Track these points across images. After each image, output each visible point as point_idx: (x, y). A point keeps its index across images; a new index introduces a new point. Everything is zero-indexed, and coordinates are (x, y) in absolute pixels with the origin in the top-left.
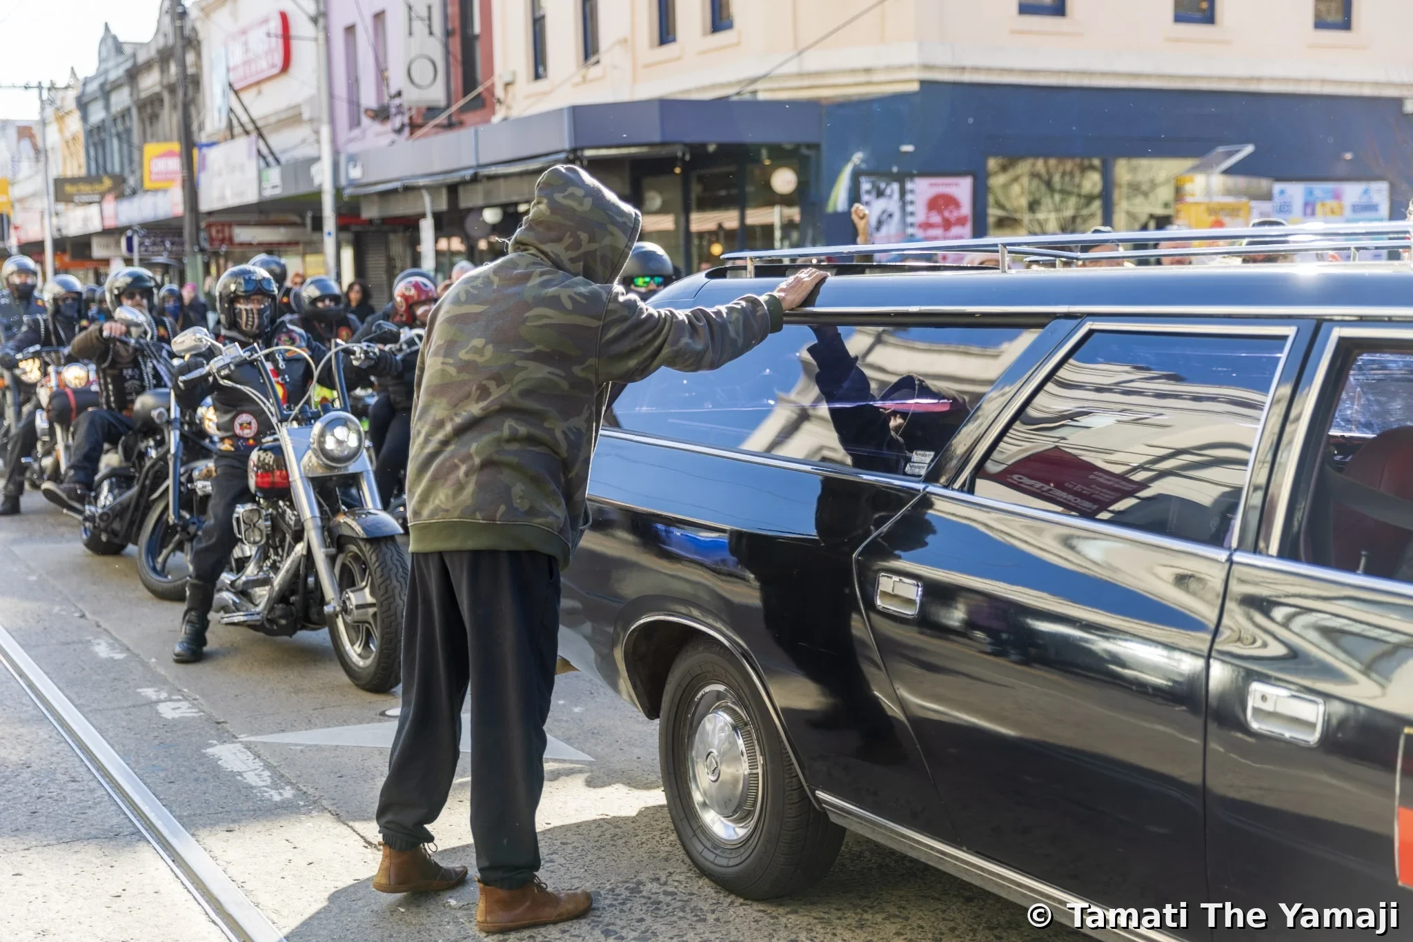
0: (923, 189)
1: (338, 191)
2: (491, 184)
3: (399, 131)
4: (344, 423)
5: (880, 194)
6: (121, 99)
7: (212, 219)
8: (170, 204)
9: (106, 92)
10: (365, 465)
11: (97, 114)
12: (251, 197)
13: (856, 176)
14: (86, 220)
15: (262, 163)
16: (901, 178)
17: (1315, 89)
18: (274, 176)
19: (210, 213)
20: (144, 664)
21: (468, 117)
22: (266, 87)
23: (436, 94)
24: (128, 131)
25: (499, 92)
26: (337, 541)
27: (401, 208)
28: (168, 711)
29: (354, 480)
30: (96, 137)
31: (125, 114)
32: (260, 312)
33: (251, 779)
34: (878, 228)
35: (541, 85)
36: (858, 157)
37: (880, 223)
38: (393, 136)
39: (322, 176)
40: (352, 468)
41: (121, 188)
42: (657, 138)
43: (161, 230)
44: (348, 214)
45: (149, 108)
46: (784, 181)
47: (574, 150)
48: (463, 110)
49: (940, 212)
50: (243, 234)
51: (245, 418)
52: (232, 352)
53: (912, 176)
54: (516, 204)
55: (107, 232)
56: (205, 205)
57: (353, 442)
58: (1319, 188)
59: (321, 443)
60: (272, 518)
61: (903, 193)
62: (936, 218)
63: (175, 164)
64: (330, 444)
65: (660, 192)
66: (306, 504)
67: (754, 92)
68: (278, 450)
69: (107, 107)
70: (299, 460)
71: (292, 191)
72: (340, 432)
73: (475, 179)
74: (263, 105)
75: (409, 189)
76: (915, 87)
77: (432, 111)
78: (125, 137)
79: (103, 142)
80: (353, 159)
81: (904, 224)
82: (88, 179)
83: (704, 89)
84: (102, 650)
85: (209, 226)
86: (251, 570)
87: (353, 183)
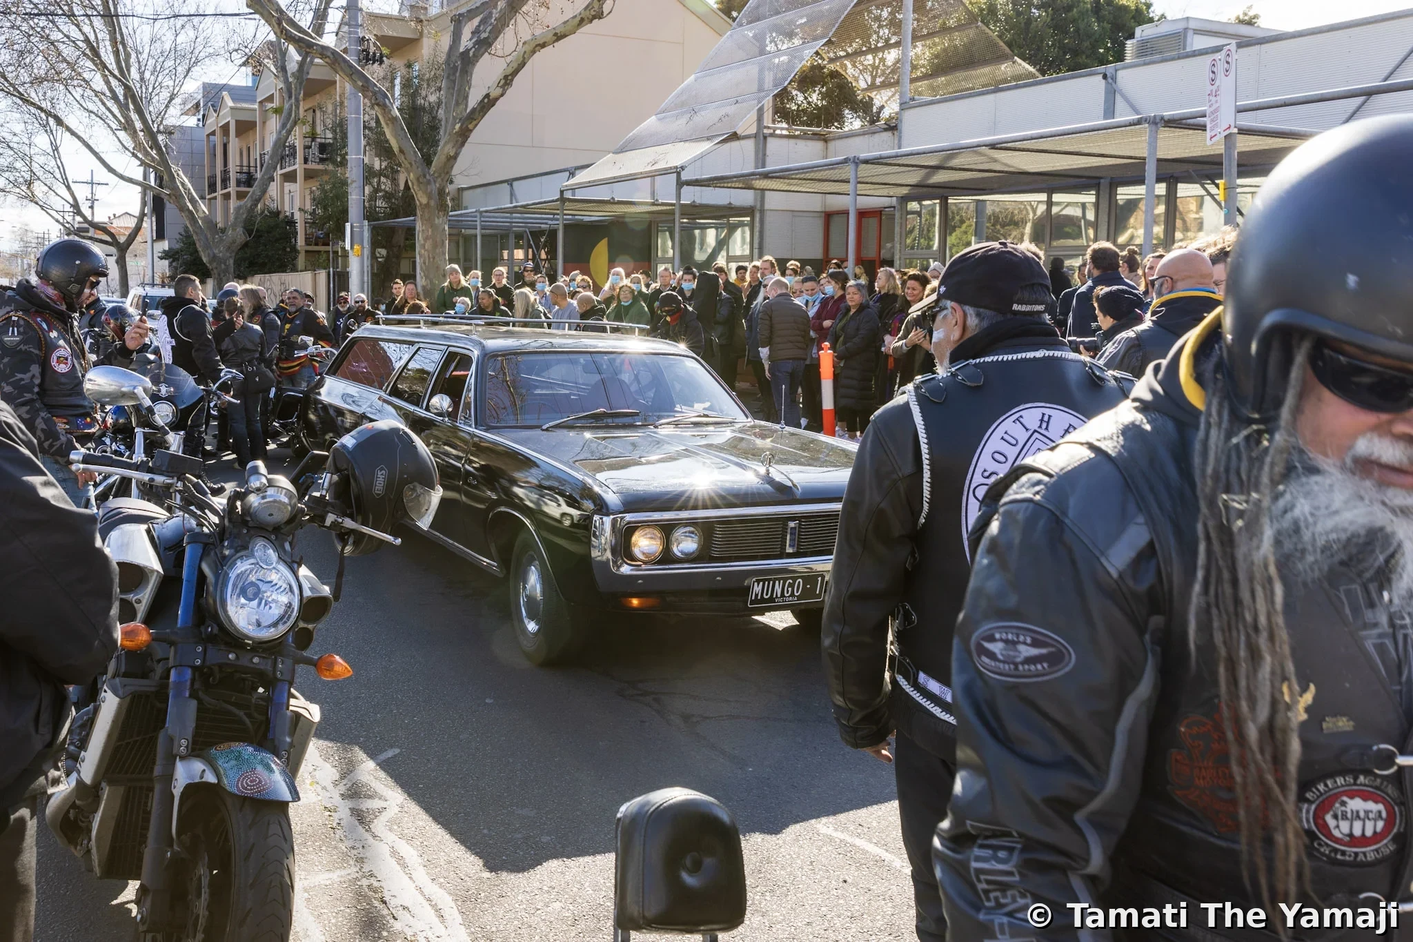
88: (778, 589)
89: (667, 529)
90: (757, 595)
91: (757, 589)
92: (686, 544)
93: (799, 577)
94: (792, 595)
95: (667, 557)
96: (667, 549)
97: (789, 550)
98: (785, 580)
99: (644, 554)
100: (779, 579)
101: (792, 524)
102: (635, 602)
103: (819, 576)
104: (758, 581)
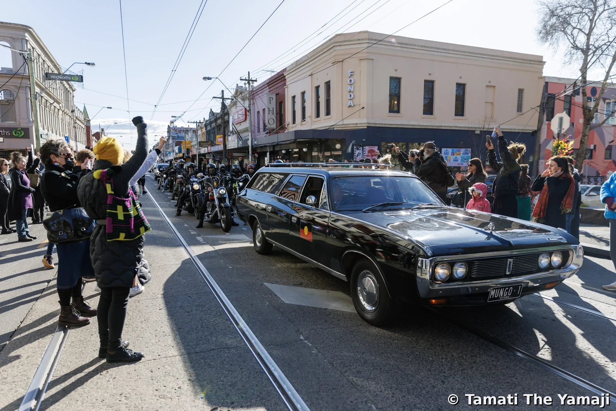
0: (367, 148)
1: (252, 146)
2: (281, 146)
3: (267, 133)
4: (223, 189)
5: (358, 149)
6: (213, 125)
7: (229, 151)
8: (220, 148)
9: (211, 123)
10: (227, 195)
11: (209, 128)
12: (236, 147)
13: (353, 146)
14: (205, 151)
15: (239, 140)
16: (362, 146)
17: (454, 128)
18: (241, 142)
19: (229, 150)
20: (191, 227)
21: (280, 131)
22: (242, 124)
23: (274, 126)
24: (215, 132)
25: (286, 126)
26: (220, 207)
27: (264, 150)
28: (192, 233)
29: (225, 198)
30: (208, 133)
31: (214, 128)
32: (213, 171)
33: (201, 241)
34: (357, 156)
35: (295, 125)
36: (353, 142)
37: (358, 155)
38: (266, 135)
39: (249, 143)
40: (225, 196)
41: (213, 144)
42: (311, 137)
43: (219, 153)
44: (254, 150)
45: (219, 127)
46: (338, 146)
47: (295, 140)
48: (279, 129)
49: (371, 153)
50: (235, 154)
51: (210, 188)
52: (207, 177)
53: (365, 146)
54: (289, 149)
55: (209, 153)
56: (227, 148)
57: (224, 192)
58: (455, 150)
59: (219, 192)
60: (212, 204)
61: (363, 149)
62: (370, 154)
63: (222, 139)
64: (220, 192)
65: (317, 148)
66: (217, 202)
67: (334, 128)
68: (213, 193)
69: (211, 127)
70: (216, 195)
71: (244, 146)
72: (222, 190)
73: (277, 144)
74: (240, 128)
75: (265, 146)
76: (366, 127)
77: (273, 130)
78: (214, 132)
79: (210, 134)
80: (255, 140)
81: (363, 155)
82: (206, 142)
83: (321, 127)
84: (186, 225)
85: (228, 152)
86: (210, 213)
87: (255, 145)
88: (502, 293)
89: (451, 265)
90: (492, 296)
91: (493, 293)
92: (460, 271)
93: (511, 286)
94: (507, 295)
95: (451, 278)
96: (451, 274)
97: (508, 273)
98: (505, 288)
99: (440, 277)
100: (502, 288)
101: (509, 260)
102: (434, 301)
103: (519, 285)
104: (493, 289)
